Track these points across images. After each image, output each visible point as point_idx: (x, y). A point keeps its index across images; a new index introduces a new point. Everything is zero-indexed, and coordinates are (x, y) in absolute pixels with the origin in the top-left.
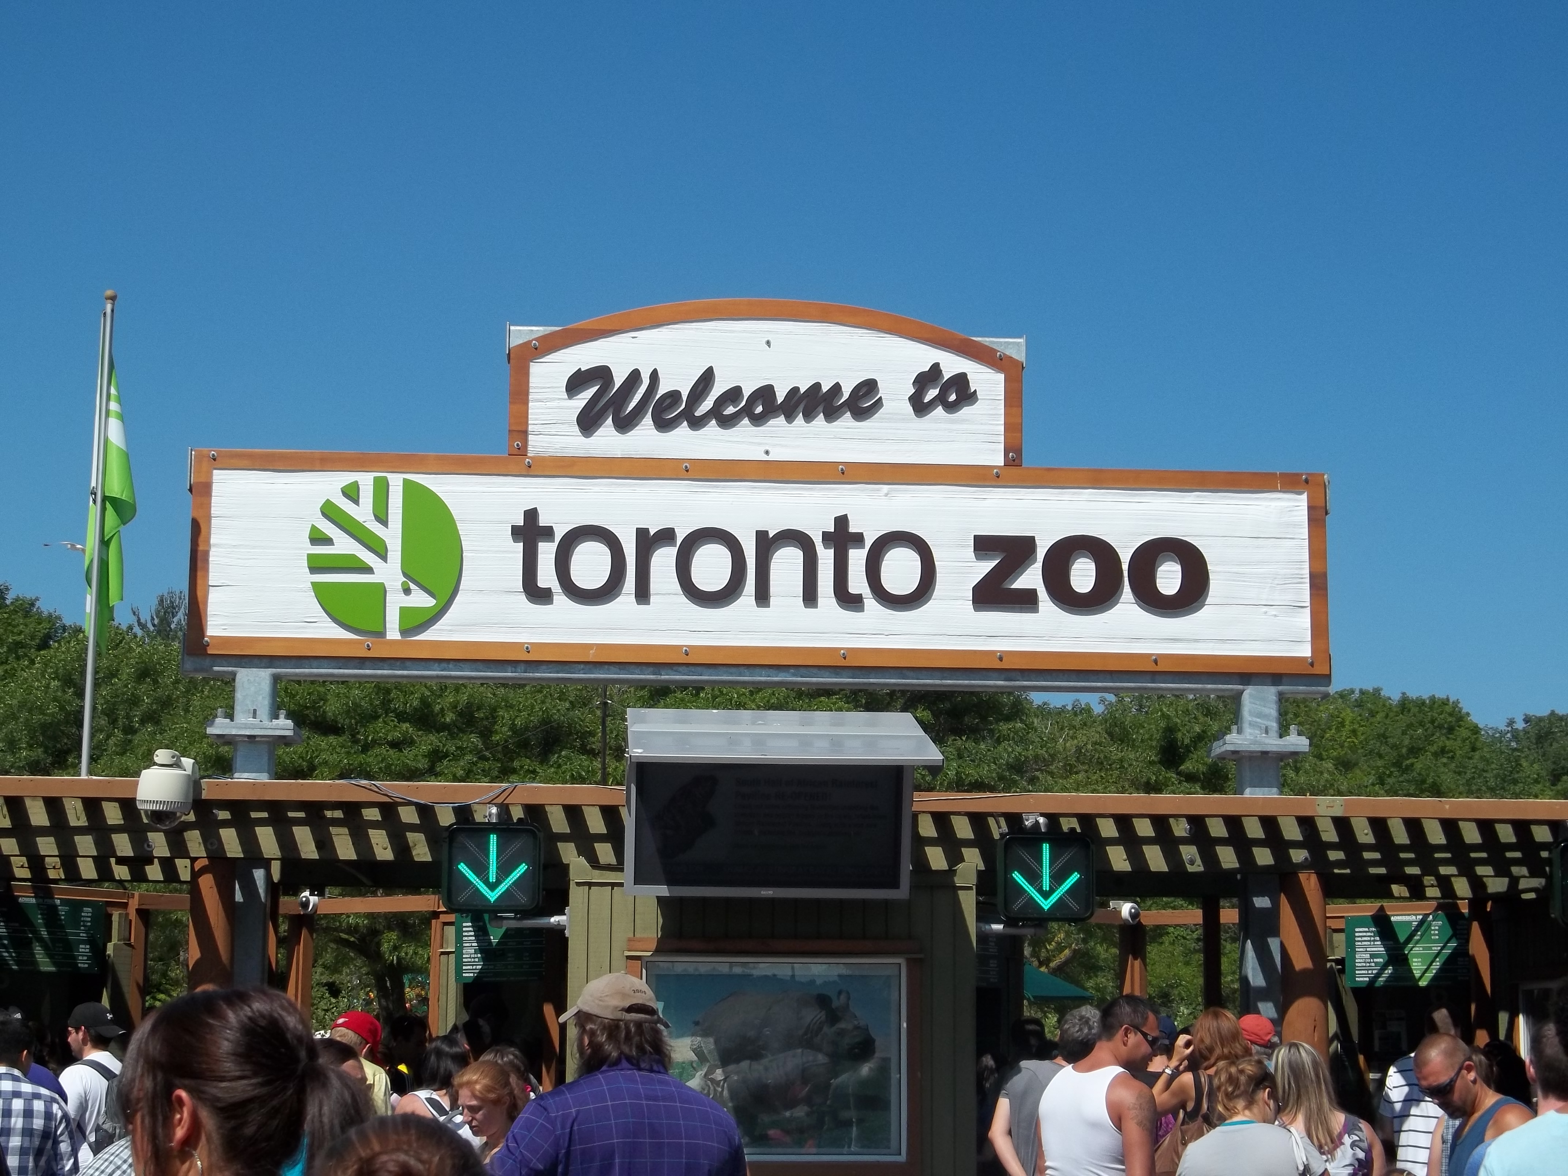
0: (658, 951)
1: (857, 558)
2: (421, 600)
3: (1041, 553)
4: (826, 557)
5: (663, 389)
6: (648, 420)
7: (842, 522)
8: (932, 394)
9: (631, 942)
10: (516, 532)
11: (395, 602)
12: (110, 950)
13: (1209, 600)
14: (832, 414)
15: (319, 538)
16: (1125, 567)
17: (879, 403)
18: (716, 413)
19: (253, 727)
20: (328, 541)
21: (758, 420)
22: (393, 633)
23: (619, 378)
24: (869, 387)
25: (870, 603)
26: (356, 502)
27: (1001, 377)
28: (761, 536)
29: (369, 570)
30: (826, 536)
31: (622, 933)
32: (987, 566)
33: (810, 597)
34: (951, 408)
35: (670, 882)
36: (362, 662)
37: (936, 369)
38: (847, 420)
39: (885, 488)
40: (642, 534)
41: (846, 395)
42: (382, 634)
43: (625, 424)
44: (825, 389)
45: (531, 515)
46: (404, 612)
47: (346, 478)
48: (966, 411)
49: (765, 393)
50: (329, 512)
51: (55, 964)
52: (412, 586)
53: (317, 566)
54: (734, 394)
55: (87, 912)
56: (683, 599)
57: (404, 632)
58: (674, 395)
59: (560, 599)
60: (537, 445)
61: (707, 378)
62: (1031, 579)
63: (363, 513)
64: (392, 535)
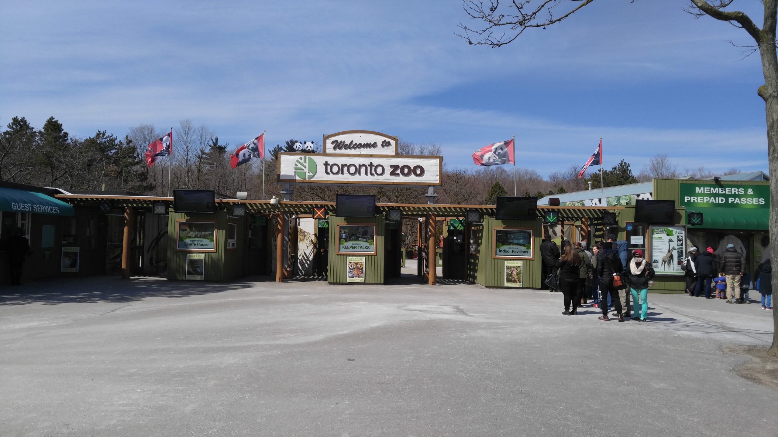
1: (373, 168)
2: (311, 174)
3: (400, 168)
4: (369, 168)
5: (345, 144)
6: (343, 148)
7: (371, 163)
8: (385, 144)
11: (307, 174)
13: (424, 174)
14: (370, 147)
16: (412, 170)
17: (377, 146)
18: (353, 147)
21: (359, 148)
23: (339, 142)
24: (375, 143)
25: (375, 175)
26: (302, 160)
27: (395, 142)
28: (359, 165)
30: (369, 165)
32: (392, 169)
33: (366, 174)
34: (387, 146)
36: (303, 183)
37: (385, 141)
38: (372, 148)
39: (378, 158)
40: (342, 165)
41: (372, 144)
42: (306, 179)
43: (340, 149)
44: (369, 143)
45: (326, 162)
46: (309, 176)
47: (300, 156)
48: (390, 147)
49: (360, 144)
50: (297, 161)
52: (310, 172)
53: (296, 169)
54: (356, 144)
56: (348, 174)
58: (347, 144)
59: (331, 174)
60: (327, 152)
61: (352, 142)
62: (398, 171)
63: (302, 162)
64: (307, 165)
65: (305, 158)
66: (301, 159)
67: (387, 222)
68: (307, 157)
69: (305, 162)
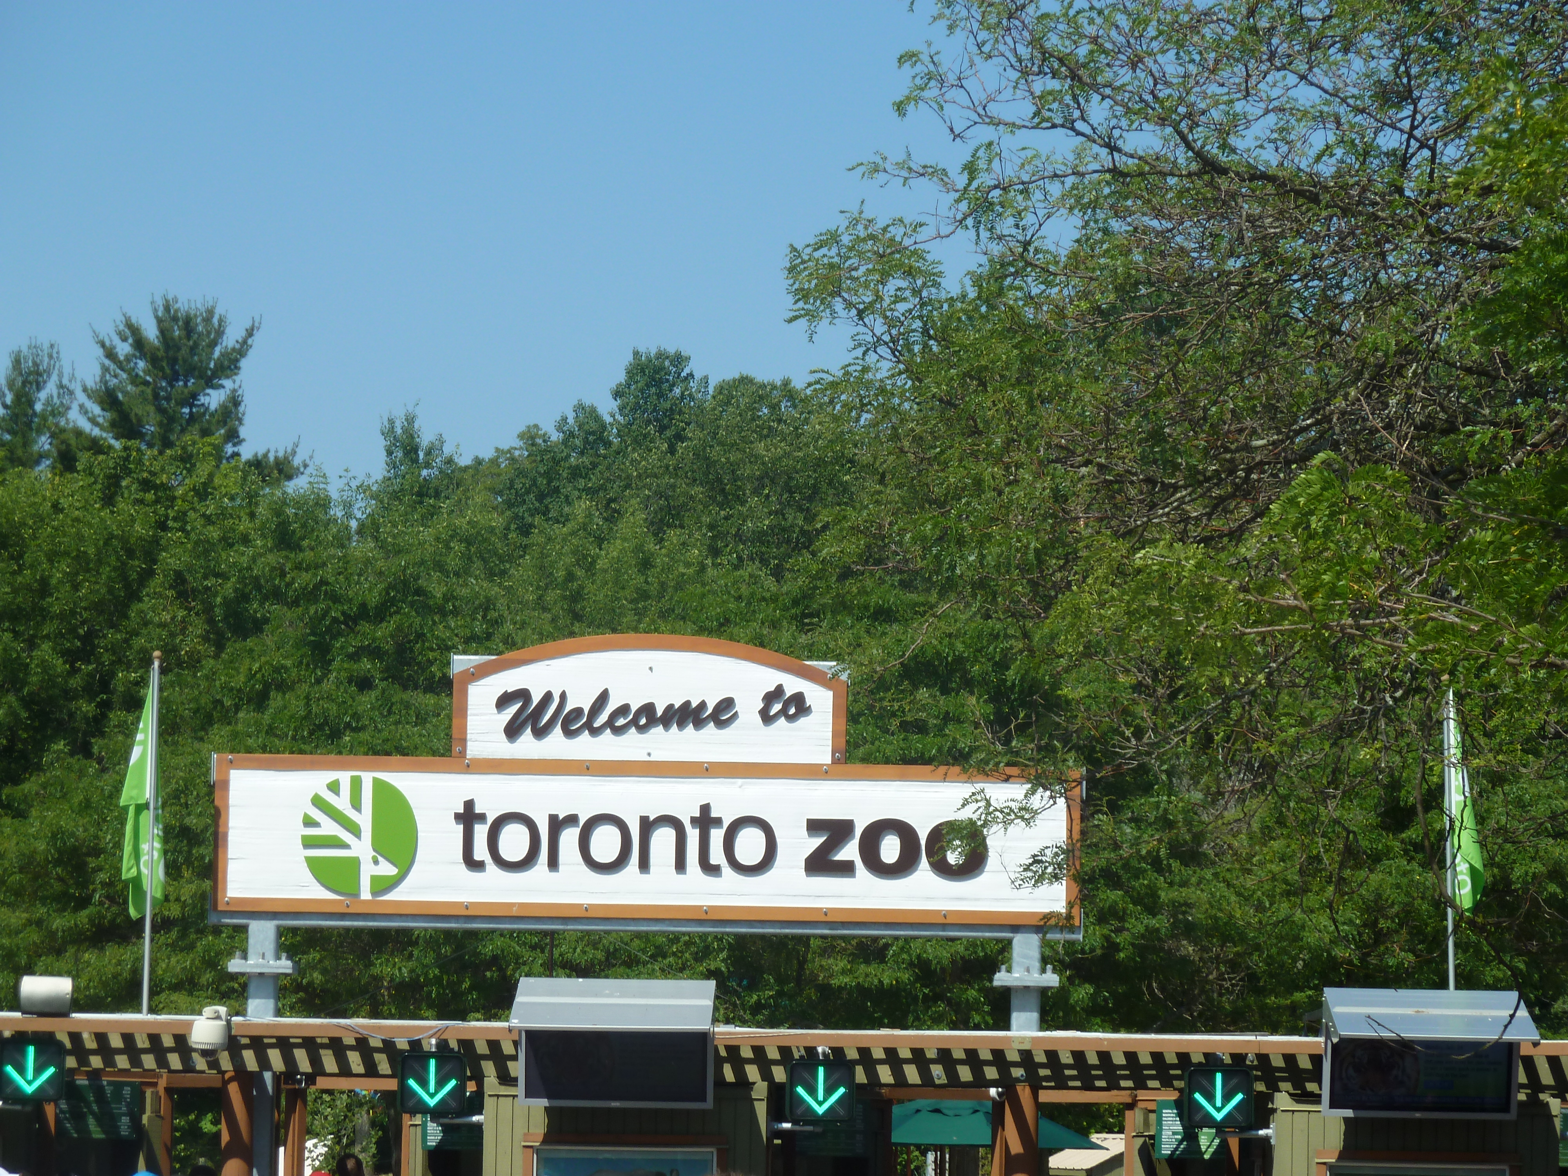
0: (545, 1142)
1: (717, 836)
2: (387, 869)
3: (858, 831)
4: (693, 836)
5: (569, 707)
6: (558, 730)
7: (705, 809)
8: (777, 707)
9: (527, 1136)
10: (458, 817)
11: (367, 871)
12: (145, 1119)
13: (987, 868)
14: (699, 723)
15: (309, 822)
16: (923, 843)
17: (735, 716)
18: (610, 723)
19: (263, 966)
20: (316, 824)
21: (642, 729)
22: (366, 895)
23: (536, 698)
24: (727, 704)
25: (726, 870)
26: (337, 794)
27: (831, 693)
28: (644, 820)
29: (346, 846)
30: (694, 820)
31: (520, 1130)
32: (817, 841)
33: (680, 865)
34: (791, 718)
35: (549, 1097)
36: (343, 916)
37: (779, 690)
38: (710, 728)
39: (740, 781)
40: (553, 819)
41: (710, 711)
42: (357, 895)
43: (540, 733)
44: (694, 705)
45: (469, 805)
46: (374, 879)
47: (330, 776)
48: (803, 721)
49: (648, 709)
50: (318, 802)
51: (104, 1132)
52: (380, 859)
53: (309, 843)
54: (623, 710)
55: (127, 1091)
56: (584, 868)
57: (374, 894)
58: (578, 712)
59: (491, 868)
60: (475, 749)
61: (603, 698)
62: (850, 852)
63: (342, 803)
64: (364, 819)
65: (356, 784)
66: (334, 787)
67: (787, 1126)
68: (367, 778)
69: (357, 805)
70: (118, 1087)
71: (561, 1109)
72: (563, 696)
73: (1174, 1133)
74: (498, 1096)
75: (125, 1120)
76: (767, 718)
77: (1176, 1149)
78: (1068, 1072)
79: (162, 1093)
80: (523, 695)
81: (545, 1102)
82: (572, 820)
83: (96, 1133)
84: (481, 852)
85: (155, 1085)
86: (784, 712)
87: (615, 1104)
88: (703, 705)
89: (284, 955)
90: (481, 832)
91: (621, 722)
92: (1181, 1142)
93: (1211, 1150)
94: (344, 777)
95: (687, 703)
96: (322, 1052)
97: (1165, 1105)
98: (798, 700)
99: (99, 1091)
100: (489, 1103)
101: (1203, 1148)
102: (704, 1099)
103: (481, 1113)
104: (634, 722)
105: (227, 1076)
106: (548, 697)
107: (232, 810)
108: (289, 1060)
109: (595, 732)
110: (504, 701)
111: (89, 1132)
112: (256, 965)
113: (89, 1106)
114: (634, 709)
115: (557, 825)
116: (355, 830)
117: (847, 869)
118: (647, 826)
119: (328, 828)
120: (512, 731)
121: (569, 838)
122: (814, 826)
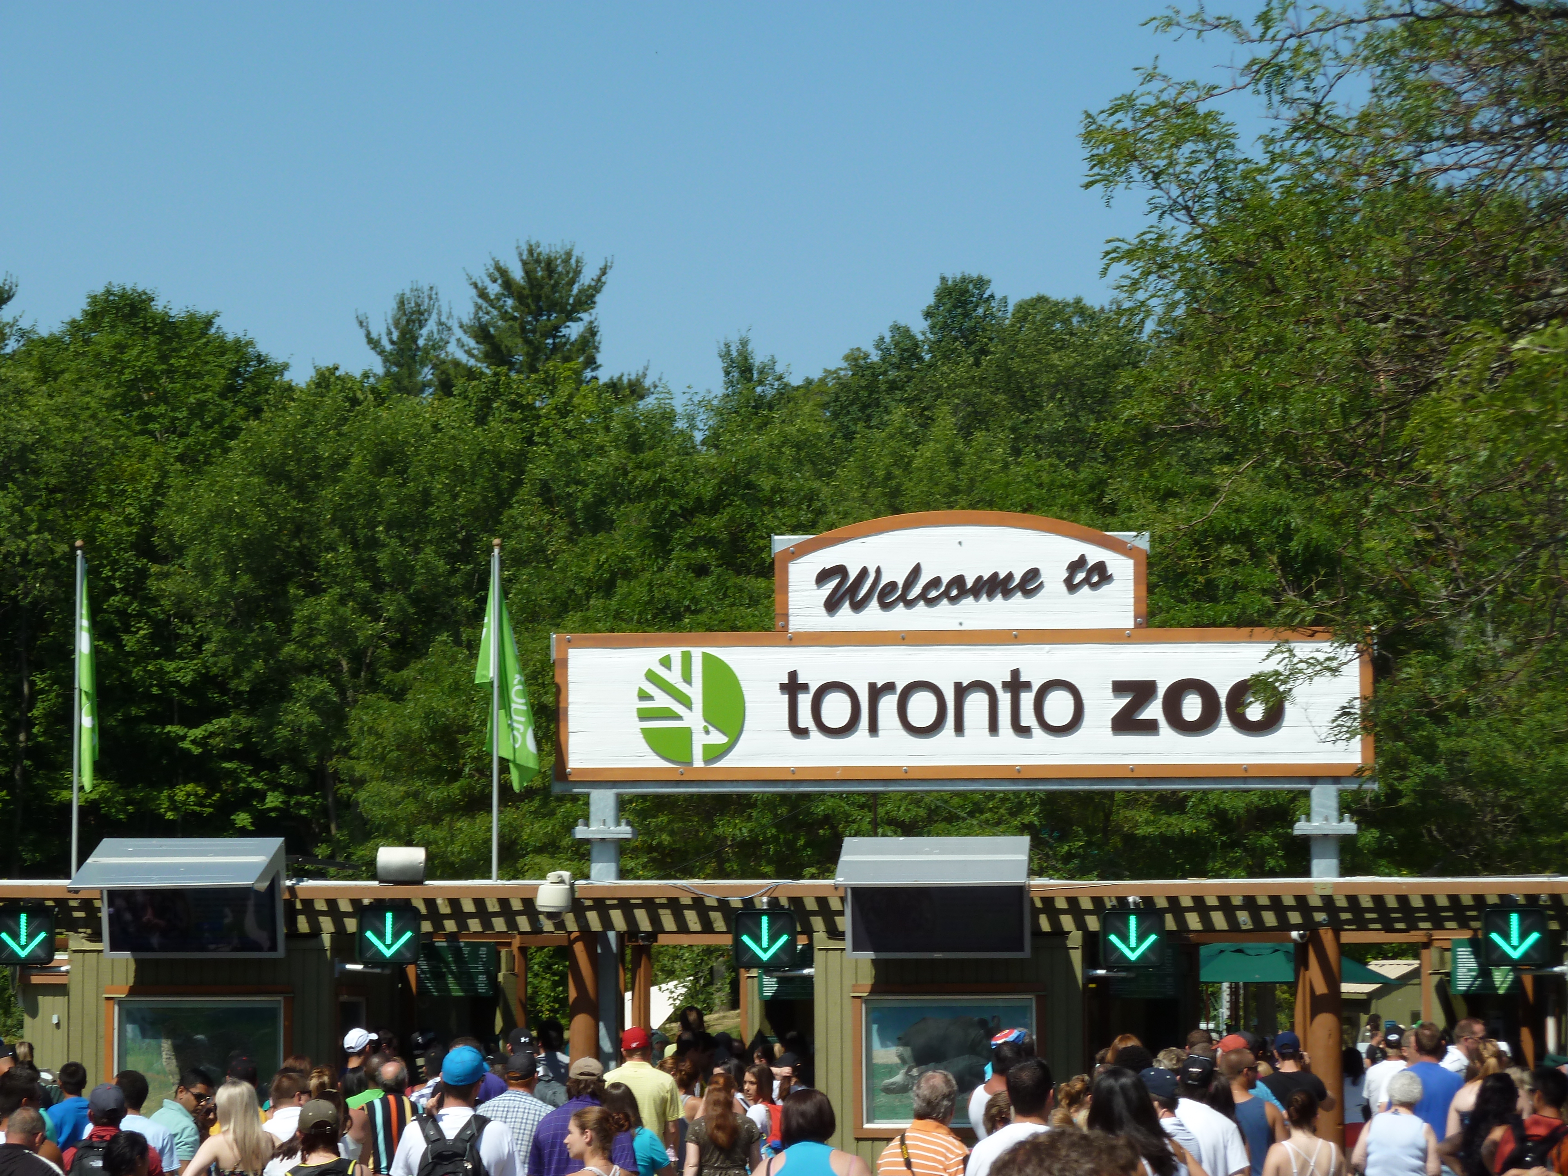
0: (873, 992)
1: (1027, 700)
2: (718, 738)
3: (1161, 691)
4: (1004, 700)
5: (883, 582)
6: (874, 603)
7: (1016, 673)
8: (1080, 576)
9: (855, 987)
10: (783, 687)
11: (699, 740)
12: (501, 977)
13: (1285, 724)
14: (1007, 593)
15: (644, 696)
16: (1223, 701)
17: (1041, 585)
18: (923, 596)
19: (603, 832)
20: (650, 698)
21: (954, 600)
22: (698, 762)
23: (853, 575)
24: (1033, 574)
25: (1037, 731)
26: (669, 669)
27: (1131, 562)
28: (958, 686)
29: (679, 718)
30: (1005, 685)
31: (849, 981)
32: (1123, 702)
33: (994, 727)
34: (1094, 586)
35: (875, 950)
36: (677, 783)
37: (1082, 560)
38: (1018, 598)
39: (1047, 647)
40: (872, 686)
41: (1017, 580)
42: (691, 763)
43: (858, 606)
44: (1002, 576)
45: (793, 675)
46: (706, 747)
47: (662, 652)
48: (1105, 589)
49: (959, 581)
50: (651, 677)
51: (463, 990)
52: (711, 728)
53: (644, 715)
54: (935, 582)
55: (483, 951)
56: (903, 733)
57: (706, 762)
58: (893, 585)
59: (815, 734)
60: (796, 624)
61: (916, 571)
62: (1154, 711)
63: (674, 677)
64: (695, 692)
65: (687, 659)
66: (666, 662)
67: (1101, 972)
68: (697, 653)
69: (688, 680)
70: (475, 947)
71: (887, 961)
72: (878, 571)
73: (1470, 970)
74: (827, 950)
75: (482, 978)
76: (1071, 586)
77: (1471, 985)
78: (1368, 916)
79: (516, 952)
80: (840, 571)
81: (871, 955)
82: (890, 687)
83: (456, 991)
84: (805, 719)
85: (509, 944)
86: (1087, 581)
87: (938, 955)
88: (1010, 576)
89: (623, 822)
90: (805, 701)
91: (933, 594)
92: (1476, 978)
93: (1505, 985)
94: (675, 653)
95: (996, 575)
96: (661, 911)
97: (1460, 943)
98: (1100, 568)
99: (457, 952)
100: (818, 956)
101: (1497, 984)
102: (1021, 949)
103: (811, 966)
104: (946, 594)
105: (573, 936)
106: (864, 572)
107: (571, 686)
108: (630, 919)
109: (909, 604)
110: (823, 577)
111: (448, 990)
112: (599, 832)
113: (448, 967)
114: (945, 581)
115: (876, 692)
116: (687, 703)
117: (1150, 727)
118: (961, 691)
119: (662, 700)
120: (832, 605)
121: (888, 705)
122: (1120, 687)
